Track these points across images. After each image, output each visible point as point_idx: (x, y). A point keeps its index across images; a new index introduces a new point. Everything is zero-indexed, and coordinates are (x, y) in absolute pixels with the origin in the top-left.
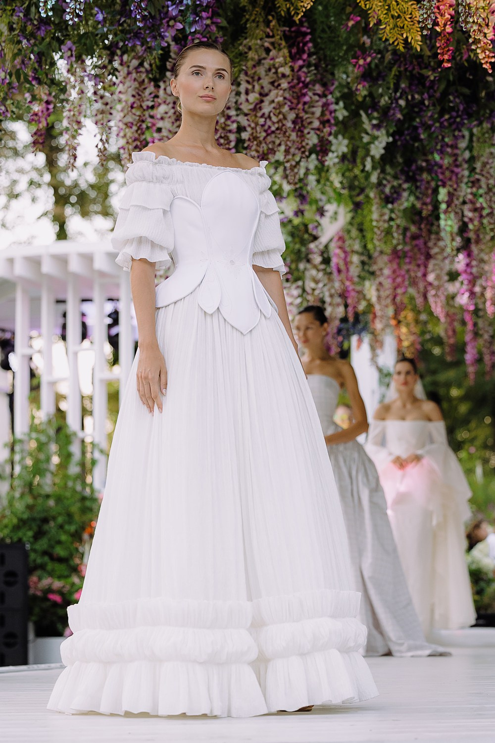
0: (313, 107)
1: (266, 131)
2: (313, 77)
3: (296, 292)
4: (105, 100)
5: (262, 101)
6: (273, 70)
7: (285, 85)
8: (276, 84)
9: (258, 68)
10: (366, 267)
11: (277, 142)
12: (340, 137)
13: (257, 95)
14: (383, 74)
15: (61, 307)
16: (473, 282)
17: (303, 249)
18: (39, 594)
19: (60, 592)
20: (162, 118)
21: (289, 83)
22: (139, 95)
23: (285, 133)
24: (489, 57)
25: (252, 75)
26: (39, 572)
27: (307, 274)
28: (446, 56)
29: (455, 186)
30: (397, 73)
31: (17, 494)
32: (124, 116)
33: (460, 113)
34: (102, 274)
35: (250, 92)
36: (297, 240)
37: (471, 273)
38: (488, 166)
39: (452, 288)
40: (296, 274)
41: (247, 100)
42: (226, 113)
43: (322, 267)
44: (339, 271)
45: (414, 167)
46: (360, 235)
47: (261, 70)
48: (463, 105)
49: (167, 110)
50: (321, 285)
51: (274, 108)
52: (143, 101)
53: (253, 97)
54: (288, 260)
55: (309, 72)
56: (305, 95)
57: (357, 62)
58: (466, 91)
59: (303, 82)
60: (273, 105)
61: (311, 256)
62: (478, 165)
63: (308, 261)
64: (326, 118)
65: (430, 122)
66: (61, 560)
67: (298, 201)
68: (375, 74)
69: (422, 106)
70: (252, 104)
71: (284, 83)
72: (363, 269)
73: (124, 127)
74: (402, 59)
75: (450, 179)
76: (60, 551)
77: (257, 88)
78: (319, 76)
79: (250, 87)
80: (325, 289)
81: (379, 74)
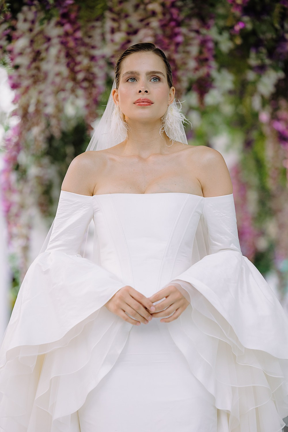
2: (189, 12)
6: (142, 7)
7: (155, 23)
8: (145, 22)
9: (124, 4)
20: (21, 54)
21: (160, 21)
25: (118, 12)
35: (116, 31)
41: (112, 41)
42: (89, 54)
47: (129, 7)
53: (120, 37)
55: (185, 5)
56: (176, 35)
59: (176, 20)
64: (204, 57)
68: (258, 8)
77: (124, 26)
78: (196, 10)
79: (115, 25)
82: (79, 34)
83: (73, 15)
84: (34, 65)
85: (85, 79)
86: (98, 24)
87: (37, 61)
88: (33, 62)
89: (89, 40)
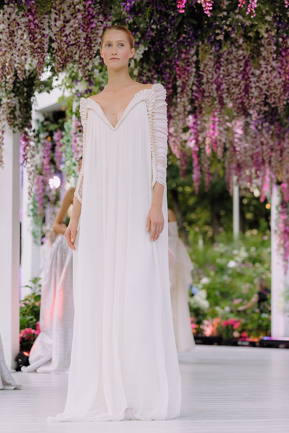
0: (98, 29)
1: (67, 44)
2: (98, 11)
5: (65, 26)
6: (72, 7)
7: (79, 16)
8: (74, 16)
9: (63, 5)
11: (74, 52)
13: (62, 22)
14: (143, 10)
16: (197, 135)
21: (82, 15)
23: (79, 46)
24: (208, 6)
25: (59, 9)
28: (181, 6)
29: (187, 78)
30: (151, 11)
33: (190, 36)
35: (57, 20)
37: (196, 129)
38: (208, 67)
39: (185, 136)
41: (55, 25)
42: (42, 33)
45: (161, 65)
47: (65, 7)
48: (192, 31)
49: (4, 28)
51: (72, 31)
53: (59, 23)
55: (96, 7)
56: (92, 23)
57: (126, 5)
58: (195, 22)
59: (91, 15)
60: (72, 29)
62: (202, 66)
65: (171, 42)
67: (87, 83)
68: (137, 10)
69: (166, 31)
70: (58, 27)
71: (79, 15)
74: (154, 2)
75: (184, 74)
77: (62, 18)
78: (102, 10)
79: (57, 17)
81: (140, 10)
82: (36, 21)
83: (33, 11)
84: (11, 38)
85: (39, 48)
86: (47, 16)
87: (13, 35)
88: (10, 36)
89: (42, 25)
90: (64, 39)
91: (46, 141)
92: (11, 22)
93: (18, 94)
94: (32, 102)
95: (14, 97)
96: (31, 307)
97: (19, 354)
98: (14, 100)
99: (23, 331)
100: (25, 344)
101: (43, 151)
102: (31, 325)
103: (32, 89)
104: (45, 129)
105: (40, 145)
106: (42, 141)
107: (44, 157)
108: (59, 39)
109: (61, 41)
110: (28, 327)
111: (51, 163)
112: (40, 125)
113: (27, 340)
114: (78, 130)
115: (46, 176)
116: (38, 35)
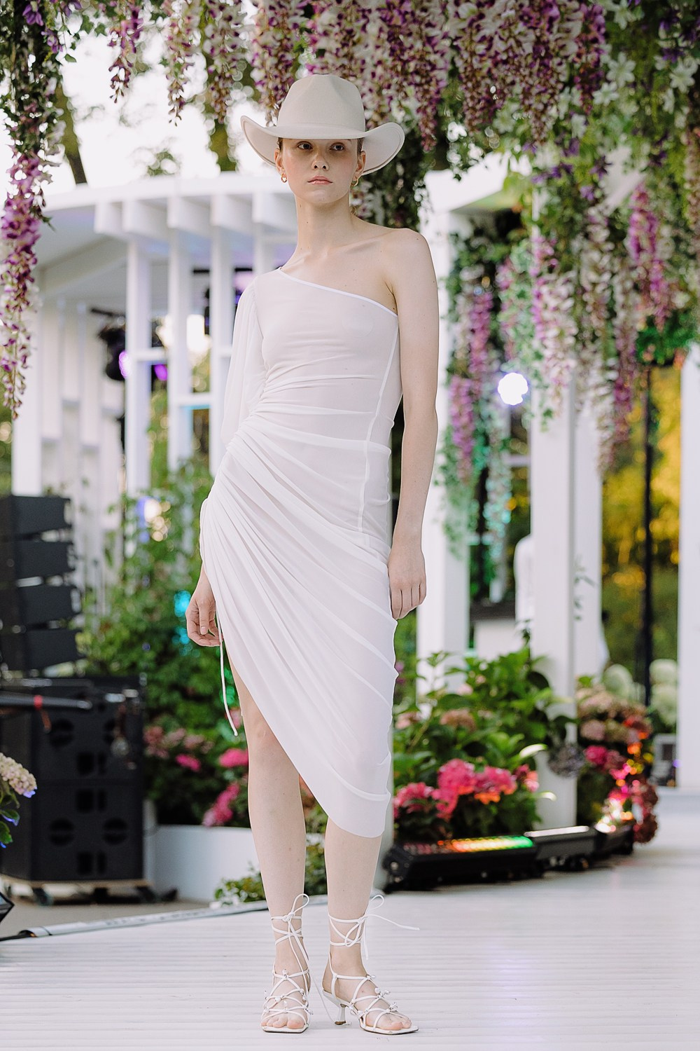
0: (569, 20)
1: (493, 58)
3: (564, 290)
4: (228, 12)
5: (481, 16)
10: (683, 246)
12: (622, 56)
13: (473, 7)
15: (201, 279)
17: (578, 217)
18: (163, 755)
19: (198, 752)
20: (326, 34)
22: (281, 6)
26: (164, 719)
27: (585, 258)
31: (130, 590)
32: (262, 34)
34: (268, 229)
36: (568, 202)
40: (565, 257)
41: (457, 14)
42: (424, 34)
43: (610, 246)
44: (639, 249)
46: (672, 194)
50: (606, 277)
51: (500, 27)
52: (287, 15)
53: (467, 9)
54: (554, 236)
60: (500, 23)
61: (590, 229)
63: (587, 236)
64: (590, 36)
66: (199, 699)
67: (561, 151)
70: (464, 20)
72: (677, 250)
73: (261, 51)
76: (197, 684)
80: (616, 280)
84: (346, 50)
85: (417, 72)
87: (351, 44)
88: (344, 45)
89: (424, 14)
90: (481, 48)
91: (478, 290)
92: (346, 9)
93: (379, 182)
94: (420, 202)
95: (371, 191)
96: (424, 728)
97: (392, 851)
98: (370, 201)
99: (403, 790)
100: (407, 823)
101: (470, 314)
102: (426, 776)
103: (418, 167)
104: (475, 257)
105: (461, 300)
106: (468, 289)
107: (473, 331)
108: (466, 49)
109: (473, 54)
110: (417, 780)
111: (490, 345)
112: (462, 246)
113: (412, 814)
114: (546, 265)
115: (479, 380)
116: (415, 40)
